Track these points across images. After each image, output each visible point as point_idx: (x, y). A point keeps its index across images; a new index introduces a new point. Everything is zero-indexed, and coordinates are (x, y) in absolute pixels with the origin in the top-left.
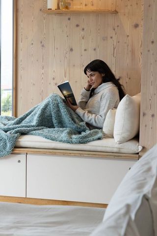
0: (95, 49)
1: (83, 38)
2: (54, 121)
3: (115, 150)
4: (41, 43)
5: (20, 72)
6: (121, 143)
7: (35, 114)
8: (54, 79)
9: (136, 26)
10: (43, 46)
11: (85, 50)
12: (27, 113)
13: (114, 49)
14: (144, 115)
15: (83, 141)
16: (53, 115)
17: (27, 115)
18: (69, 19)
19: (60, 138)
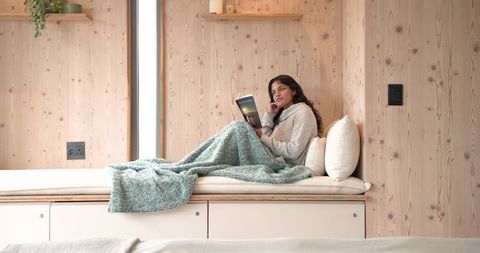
0: (272, 67)
1: (256, 52)
2: (242, 156)
3: (334, 190)
4: (199, 58)
5: (170, 99)
6: (341, 179)
7: (214, 148)
8: (217, 107)
9: (326, 36)
10: (201, 63)
11: (260, 68)
12: (200, 147)
13: (298, 66)
14: (370, 141)
15: (290, 180)
16: (239, 148)
17: (201, 150)
18: (237, 28)
19: (256, 178)
